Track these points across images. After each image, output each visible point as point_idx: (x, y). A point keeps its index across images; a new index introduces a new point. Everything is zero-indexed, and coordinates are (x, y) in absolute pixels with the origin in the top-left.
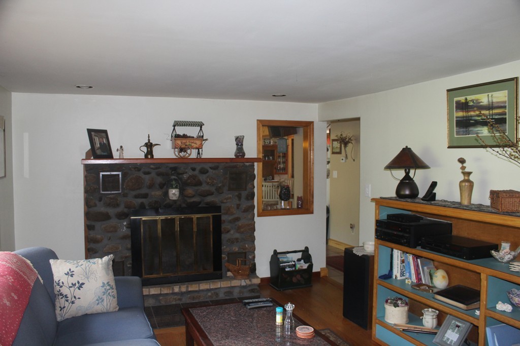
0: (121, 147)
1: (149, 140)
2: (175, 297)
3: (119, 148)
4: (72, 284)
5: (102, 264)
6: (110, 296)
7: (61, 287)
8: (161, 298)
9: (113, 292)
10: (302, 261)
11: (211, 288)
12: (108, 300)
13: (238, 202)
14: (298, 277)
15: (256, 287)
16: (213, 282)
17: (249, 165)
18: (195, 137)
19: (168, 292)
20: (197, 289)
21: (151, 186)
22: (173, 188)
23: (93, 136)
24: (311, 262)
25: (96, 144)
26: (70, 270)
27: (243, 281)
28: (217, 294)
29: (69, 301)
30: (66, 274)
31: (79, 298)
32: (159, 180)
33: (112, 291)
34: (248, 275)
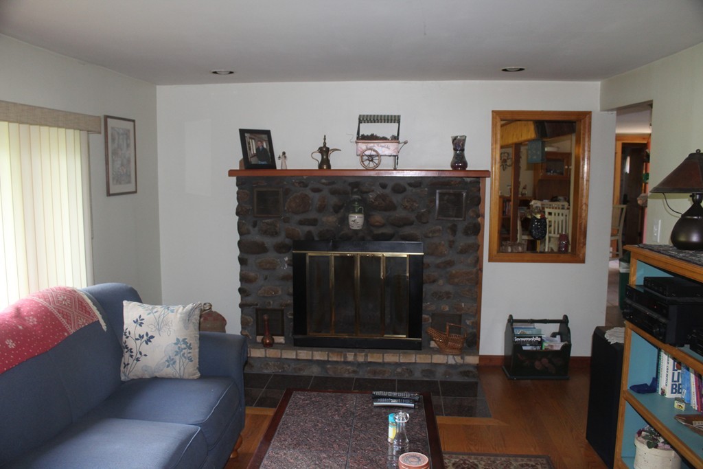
0: (284, 153)
1: (325, 143)
2: (348, 368)
3: (281, 154)
4: (140, 335)
5: (181, 314)
6: (185, 358)
7: (127, 337)
8: (329, 366)
9: (190, 353)
10: (558, 337)
11: (401, 361)
12: (182, 363)
13: (451, 238)
14: (545, 360)
15: (471, 369)
16: (405, 353)
17: (471, 182)
18: (389, 137)
19: (339, 360)
20: (381, 361)
21: (322, 209)
22: (354, 212)
23: (247, 139)
24: (570, 342)
25: (250, 149)
26: (140, 317)
27: (451, 357)
28: (411, 371)
29: (134, 357)
30: (134, 321)
31: (145, 355)
32: (334, 200)
33: (189, 351)
34: (461, 349)
